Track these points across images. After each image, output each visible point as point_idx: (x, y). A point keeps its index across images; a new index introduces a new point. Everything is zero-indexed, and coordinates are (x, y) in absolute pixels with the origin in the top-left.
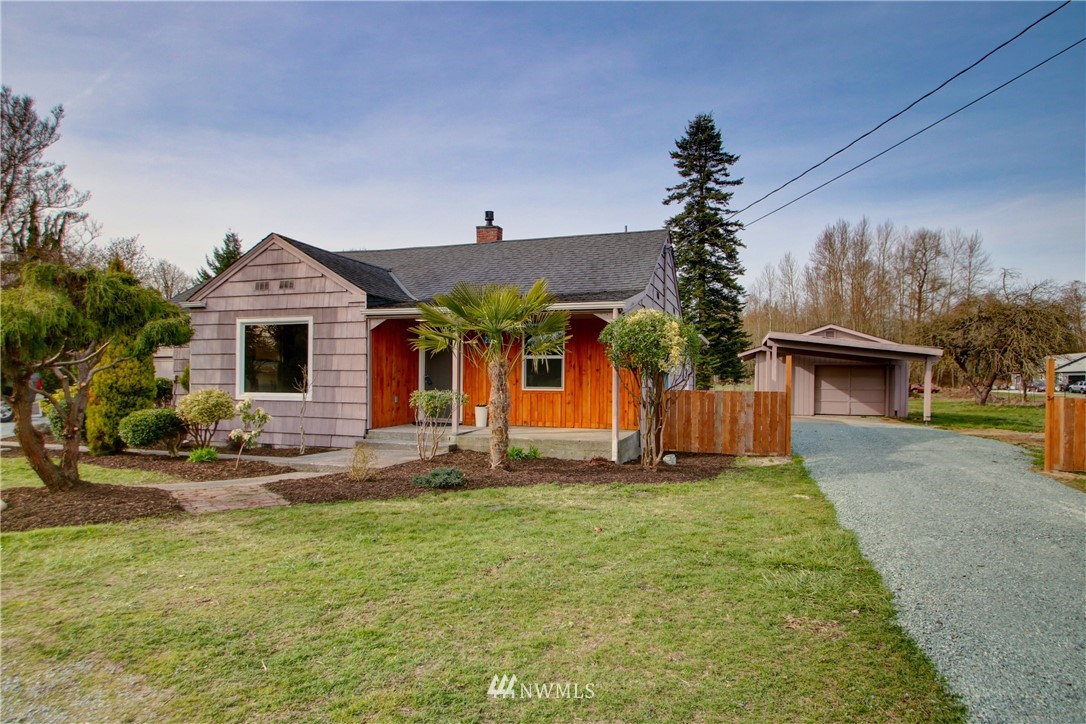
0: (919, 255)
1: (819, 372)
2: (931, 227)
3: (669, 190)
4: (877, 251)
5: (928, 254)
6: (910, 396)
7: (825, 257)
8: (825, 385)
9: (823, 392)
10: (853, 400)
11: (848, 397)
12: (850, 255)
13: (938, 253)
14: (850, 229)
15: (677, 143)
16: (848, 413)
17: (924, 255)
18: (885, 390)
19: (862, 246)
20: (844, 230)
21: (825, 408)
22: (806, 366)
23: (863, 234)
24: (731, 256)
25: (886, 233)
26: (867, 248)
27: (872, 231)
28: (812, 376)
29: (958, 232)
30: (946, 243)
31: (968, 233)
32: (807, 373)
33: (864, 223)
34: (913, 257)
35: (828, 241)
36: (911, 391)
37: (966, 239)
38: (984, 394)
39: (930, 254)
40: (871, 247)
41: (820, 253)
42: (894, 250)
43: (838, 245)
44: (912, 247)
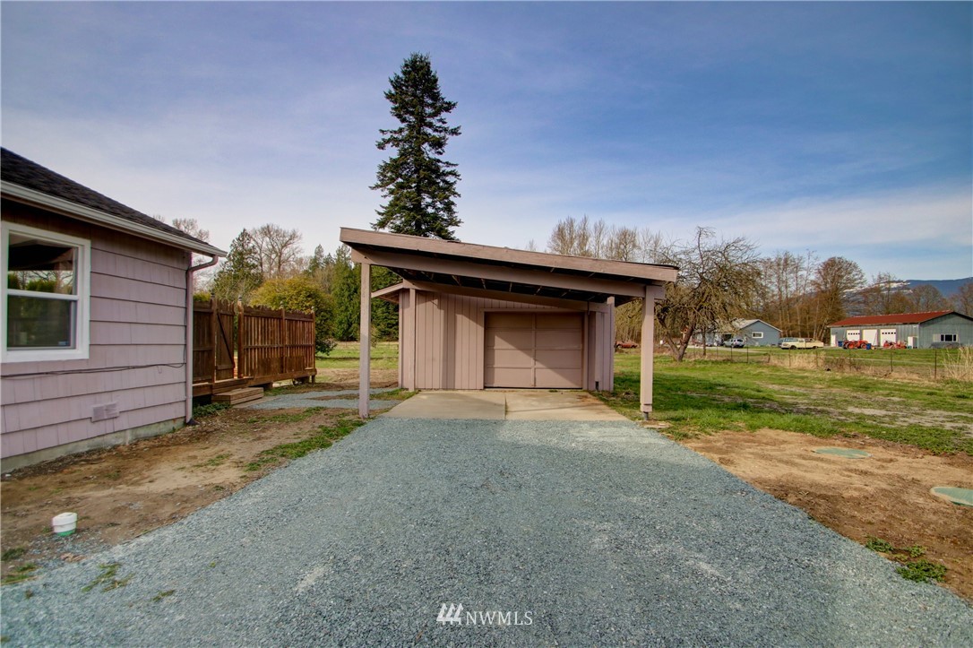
0: (622, 247)
1: (490, 322)
2: (630, 228)
3: (383, 132)
4: (594, 243)
5: (628, 246)
6: (616, 351)
7: (558, 245)
8: (499, 343)
9: (497, 353)
10: (539, 365)
11: (532, 361)
12: (575, 244)
13: (634, 246)
14: (575, 224)
15: (392, 82)
16: (531, 384)
17: (625, 247)
18: (583, 350)
19: (584, 239)
20: (571, 223)
21: (500, 378)
22: (471, 312)
23: (584, 229)
24: (449, 207)
25: (600, 230)
26: (587, 239)
27: (591, 226)
28: (481, 330)
29: (648, 230)
30: (640, 240)
31: (654, 232)
32: (473, 324)
33: (585, 220)
34: (618, 248)
35: (560, 233)
36: (616, 346)
37: (652, 237)
38: (681, 351)
39: (629, 247)
40: (590, 239)
41: (554, 241)
42: (605, 242)
43: (568, 237)
44: (617, 241)
